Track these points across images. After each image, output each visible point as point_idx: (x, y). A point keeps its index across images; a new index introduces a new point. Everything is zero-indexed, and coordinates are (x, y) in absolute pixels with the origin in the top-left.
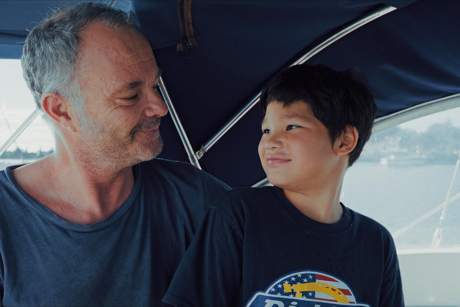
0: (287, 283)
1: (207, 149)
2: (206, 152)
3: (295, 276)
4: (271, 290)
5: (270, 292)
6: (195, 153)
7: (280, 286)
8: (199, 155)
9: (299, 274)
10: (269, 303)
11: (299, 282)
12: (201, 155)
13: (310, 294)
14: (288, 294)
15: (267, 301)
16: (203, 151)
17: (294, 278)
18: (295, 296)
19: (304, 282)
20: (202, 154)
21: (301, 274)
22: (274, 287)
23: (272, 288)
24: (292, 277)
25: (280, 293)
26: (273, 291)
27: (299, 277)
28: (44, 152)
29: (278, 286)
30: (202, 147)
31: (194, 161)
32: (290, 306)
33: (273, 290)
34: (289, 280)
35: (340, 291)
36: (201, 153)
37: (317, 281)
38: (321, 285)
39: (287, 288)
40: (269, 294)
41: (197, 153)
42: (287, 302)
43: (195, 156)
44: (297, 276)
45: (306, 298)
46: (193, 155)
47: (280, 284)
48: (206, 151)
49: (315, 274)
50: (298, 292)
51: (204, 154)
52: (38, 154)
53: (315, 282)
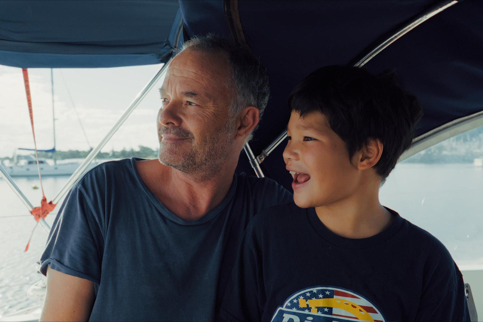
0: (302, 299)
1: (268, 153)
2: (267, 157)
3: (310, 292)
4: (287, 305)
5: (287, 307)
6: (256, 158)
7: (295, 301)
8: (260, 159)
9: (315, 290)
10: (287, 317)
11: (314, 298)
12: (262, 160)
13: (326, 310)
14: (304, 309)
15: (285, 315)
16: (265, 155)
17: (309, 293)
18: (310, 312)
19: (320, 297)
20: (264, 158)
21: (316, 290)
22: (290, 302)
23: (288, 303)
24: (307, 292)
25: (296, 308)
26: (289, 306)
27: (315, 292)
28: (116, 152)
29: (293, 301)
30: (263, 151)
31: (255, 165)
32: (306, 321)
33: (289, 304)
34: (304, 295)
35: (361, 308)
36: (262, 157)
37: (335, 297)
38: (339, 302)
39: (303, 303)
40: (285, 308)
41: (258, 157)
42: (303, 318)
43: (255, 160)
44: (312, 291)
45: (321, 314)
46: (254, 160)
47: (295, 300)
48: (268, 155)
49: (333, 291)
50: (313, 308)
51: (265, 159)
52: (111, 154)
53: (333, 298)
